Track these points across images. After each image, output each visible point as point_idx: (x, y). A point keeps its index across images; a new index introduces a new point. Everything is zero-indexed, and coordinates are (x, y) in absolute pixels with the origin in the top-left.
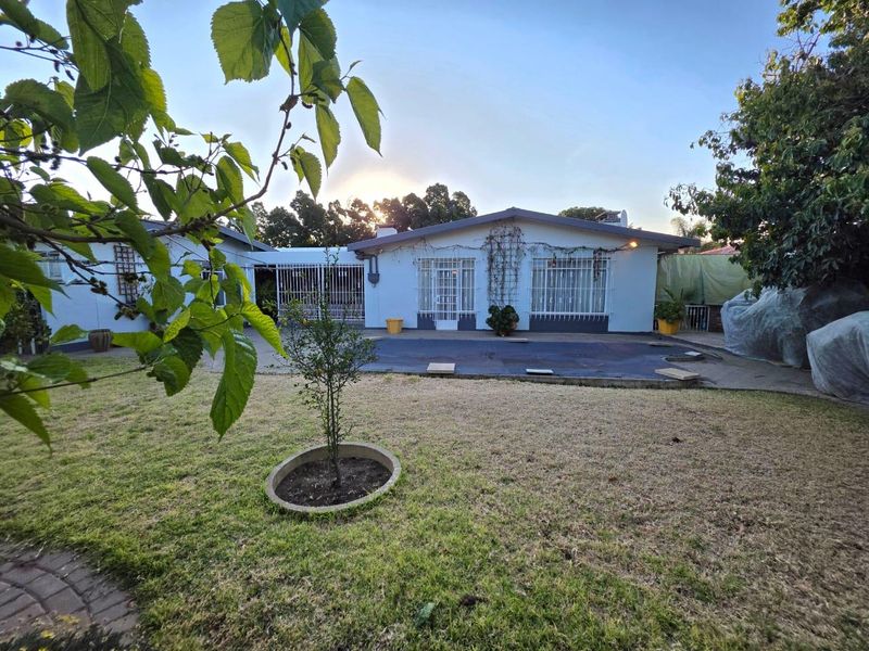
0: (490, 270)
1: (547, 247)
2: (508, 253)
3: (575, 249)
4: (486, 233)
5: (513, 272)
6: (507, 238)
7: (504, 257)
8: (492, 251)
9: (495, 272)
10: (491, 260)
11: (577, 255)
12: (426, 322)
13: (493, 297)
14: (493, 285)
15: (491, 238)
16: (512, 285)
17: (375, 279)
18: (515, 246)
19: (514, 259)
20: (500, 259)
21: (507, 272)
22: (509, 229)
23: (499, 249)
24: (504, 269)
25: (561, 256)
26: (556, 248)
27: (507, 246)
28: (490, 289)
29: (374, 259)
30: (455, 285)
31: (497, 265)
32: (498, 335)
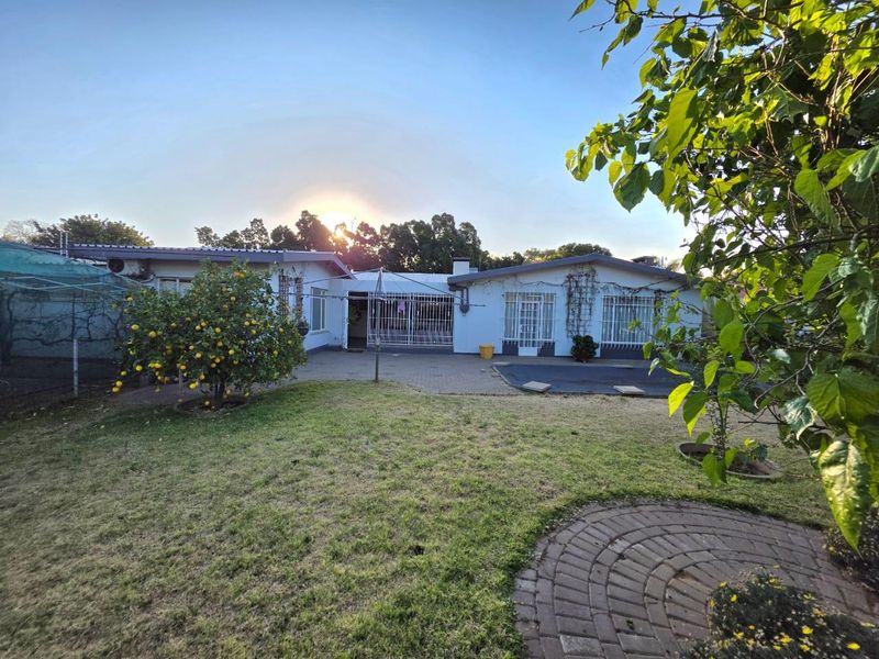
0: (568, 303)
1: (618, 287)
2: (584, 290)
3: (640, 289)
4: (567, 272)
5: (588, 307)
6: (584, 278)
7: (581, 293)
8: (570, 289)
9: (572, 306)
10: (570, 295)
11: (642, 294)
12: (510, 349)
13: (570, 328)
14: (571, 317)
15: (570, 277)
16: (587, 317)
17: (465, 309)
18: (590, 284)
19: (589, 295)
20: (577, 295)
21: (583, 306)
22: (586, 270)
23: (577, 286)
24: (580, 304)
25: (628, 294)
26: (624, 288)
27: (584, 284)
28: (568, 320)
29: (465, 291)
30: (535, 316)
31: (575, 300)
32: (578, 360)
